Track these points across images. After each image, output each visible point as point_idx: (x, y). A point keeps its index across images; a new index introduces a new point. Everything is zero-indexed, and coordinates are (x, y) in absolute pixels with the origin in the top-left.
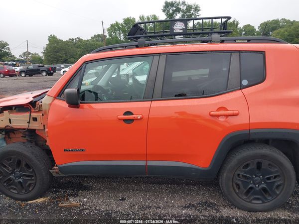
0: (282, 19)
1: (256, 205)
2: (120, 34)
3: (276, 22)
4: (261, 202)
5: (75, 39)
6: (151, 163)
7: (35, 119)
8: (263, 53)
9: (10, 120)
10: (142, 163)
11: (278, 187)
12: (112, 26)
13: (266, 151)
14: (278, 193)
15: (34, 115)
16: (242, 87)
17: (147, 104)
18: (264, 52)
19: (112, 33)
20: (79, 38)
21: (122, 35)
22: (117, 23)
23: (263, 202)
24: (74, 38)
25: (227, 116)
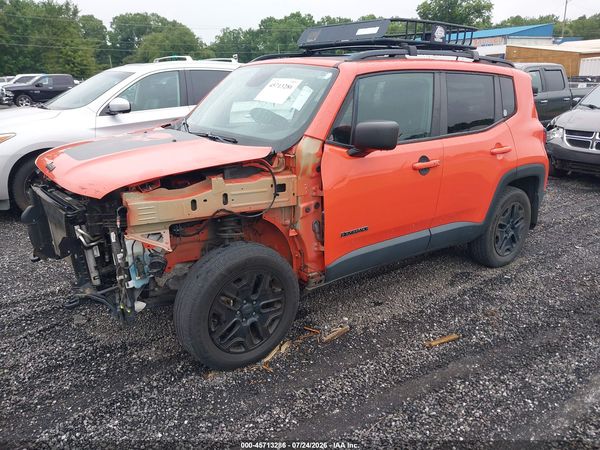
0: (153, 15)
3: (144, 18)
7: (281, 188)
9: (225, 196)
10: (425, 233)
15: (280, 179)
25: (502, 154)
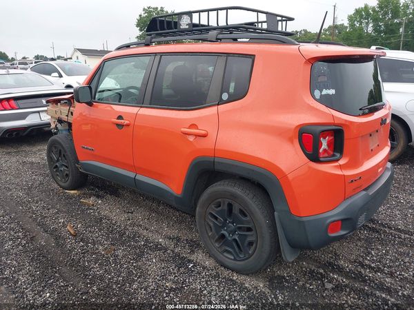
1: (227, 259)
2: (367, 24)
4: (233, 258)
5: (301, 32)
6: (140, 177)
7: (72, 114)
8: (252, 57)
9: (61, 111)
11: (251, 244)
12: (358, 12)
13: (237, 190)
14: (250, 252)
15: (72, 109)
16: (221, 102)
17: (134, 110)
18: (254, 55)
19: (356, 23)
20: (305, 31)
21: (371, 25)
22: (366, 7)
23: (235, 259)
24: (299, 30)
25: (197, 136)
